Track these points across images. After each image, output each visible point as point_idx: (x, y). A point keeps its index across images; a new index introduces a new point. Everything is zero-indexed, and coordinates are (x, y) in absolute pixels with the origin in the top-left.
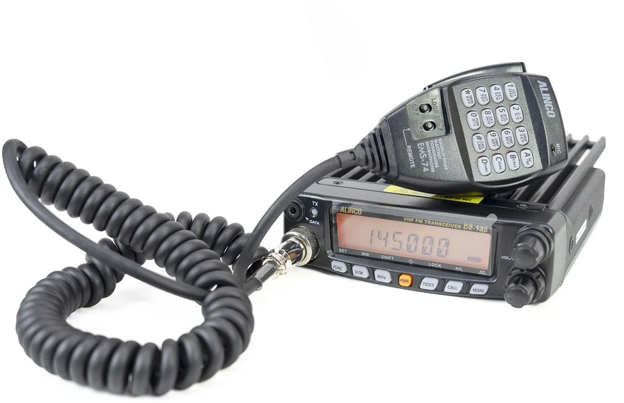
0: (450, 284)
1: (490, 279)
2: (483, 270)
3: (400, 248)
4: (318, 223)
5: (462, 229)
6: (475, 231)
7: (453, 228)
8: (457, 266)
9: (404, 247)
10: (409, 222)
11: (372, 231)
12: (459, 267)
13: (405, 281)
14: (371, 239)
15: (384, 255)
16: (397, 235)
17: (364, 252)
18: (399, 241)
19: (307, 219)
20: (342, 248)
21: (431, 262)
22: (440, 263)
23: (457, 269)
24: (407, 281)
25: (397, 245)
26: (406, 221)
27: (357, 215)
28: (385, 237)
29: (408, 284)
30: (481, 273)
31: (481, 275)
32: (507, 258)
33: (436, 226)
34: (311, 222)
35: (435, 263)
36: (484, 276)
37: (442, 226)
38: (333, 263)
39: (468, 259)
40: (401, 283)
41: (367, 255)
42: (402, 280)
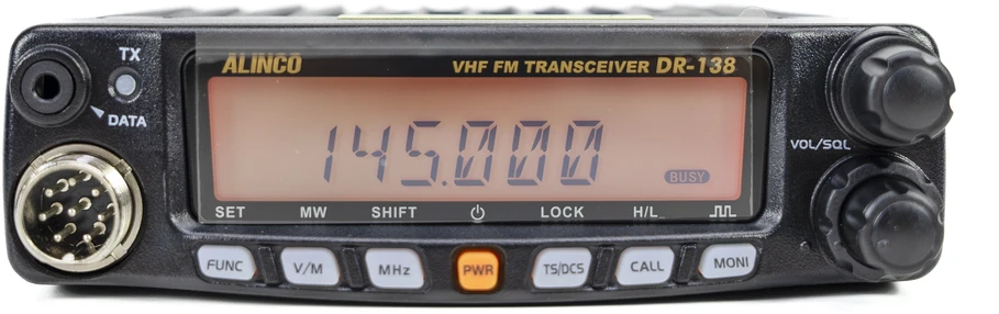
0: (629, 257)
1: (759, 223)
2: (723, 203)
3: (434, 176)
4: (142, 121)
5: (652, 73)
6: (695, 74)
7: (624, 74)
8: (639, 204)
9: (447, 170)
10: (470, 74)
11: (333, 132)
12: (644, 204)
13: (478, 270)
14: (329, 160)
15: (381, 204)
16: (419, 132)
17: (306, 204)
18: (430, 153)
19: (99, 113)
20: (225, 204)
21: (548, 205)
22: (578, 204)
23: (638, 213)
24: (488, 269)
25: (421, 168)
26: (462, 74)
27: (286, 74)
28: (378, 147)
29: (490, 281)
30: (720, 212)
31: (718, 221)
32: (808, 144)
33: (565, 74)
34: (115, 121)
35: (562, 204)
36: (727, 221)
37: (584, 74)
38: (205, 255)
39: (667, 177)
40: (468, 281)
41: (321, 212)
42: (468, 269)
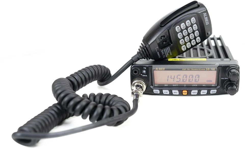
0: (202, 91)
1: (217, 87)
2: (213, 84)
3: (180, 81)
4: (146, 76)
5: (205, 70)
6: (210, 70)
7: (202, 70)
8: (203, 84)
9: (181, 80)
10: (184, 70)
11: (168, 76)
12: (204, 84)
13: (185, 93)
14: (168, 79)
15: (174, 84)
16: (178, 76)
17: (165, 84)
18: (179, 78)
19: (142, 75)
20: (156, 84)
21: (193, 85)
22: (196, 84)
23: (203, 85)
24: (186, 93)
25: (178, 80)
26: (183, 70)
27: (163, 70)
28: (173, 78)
29: (186, 94)
30: (213, 86)
31: (213, 87)
32: (223, 78)
33: (195, 70)
34: (143, 76)
35: (195, 84)
36: (214, 87)
37: (197, 70)
38: (154, 90)
39: (207, 81)
40: (184, 94)
41: (167, 85)
42: (184, 93)
